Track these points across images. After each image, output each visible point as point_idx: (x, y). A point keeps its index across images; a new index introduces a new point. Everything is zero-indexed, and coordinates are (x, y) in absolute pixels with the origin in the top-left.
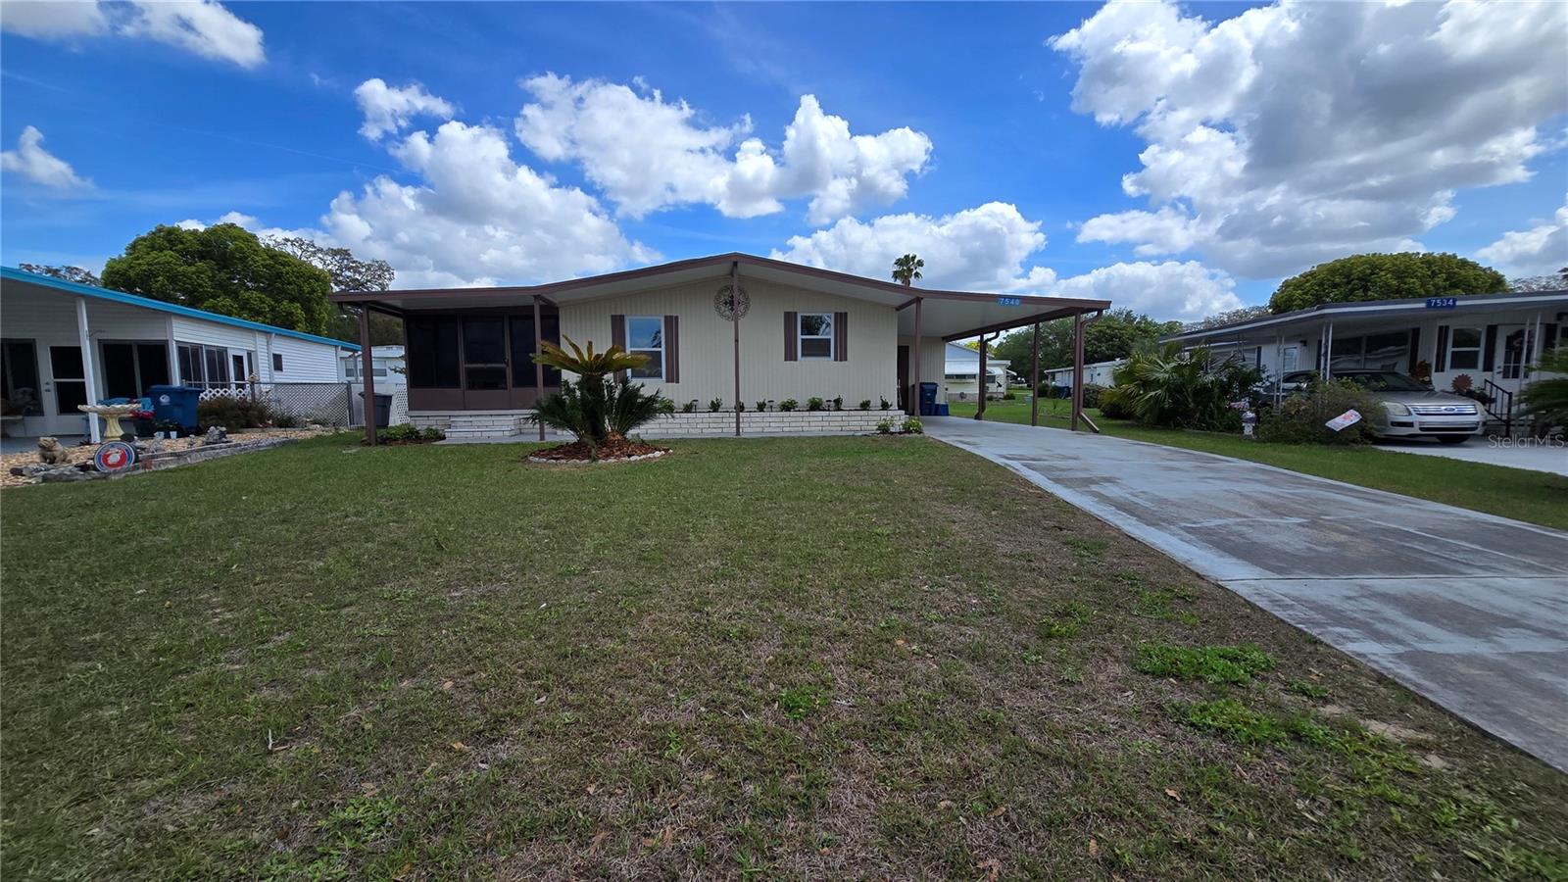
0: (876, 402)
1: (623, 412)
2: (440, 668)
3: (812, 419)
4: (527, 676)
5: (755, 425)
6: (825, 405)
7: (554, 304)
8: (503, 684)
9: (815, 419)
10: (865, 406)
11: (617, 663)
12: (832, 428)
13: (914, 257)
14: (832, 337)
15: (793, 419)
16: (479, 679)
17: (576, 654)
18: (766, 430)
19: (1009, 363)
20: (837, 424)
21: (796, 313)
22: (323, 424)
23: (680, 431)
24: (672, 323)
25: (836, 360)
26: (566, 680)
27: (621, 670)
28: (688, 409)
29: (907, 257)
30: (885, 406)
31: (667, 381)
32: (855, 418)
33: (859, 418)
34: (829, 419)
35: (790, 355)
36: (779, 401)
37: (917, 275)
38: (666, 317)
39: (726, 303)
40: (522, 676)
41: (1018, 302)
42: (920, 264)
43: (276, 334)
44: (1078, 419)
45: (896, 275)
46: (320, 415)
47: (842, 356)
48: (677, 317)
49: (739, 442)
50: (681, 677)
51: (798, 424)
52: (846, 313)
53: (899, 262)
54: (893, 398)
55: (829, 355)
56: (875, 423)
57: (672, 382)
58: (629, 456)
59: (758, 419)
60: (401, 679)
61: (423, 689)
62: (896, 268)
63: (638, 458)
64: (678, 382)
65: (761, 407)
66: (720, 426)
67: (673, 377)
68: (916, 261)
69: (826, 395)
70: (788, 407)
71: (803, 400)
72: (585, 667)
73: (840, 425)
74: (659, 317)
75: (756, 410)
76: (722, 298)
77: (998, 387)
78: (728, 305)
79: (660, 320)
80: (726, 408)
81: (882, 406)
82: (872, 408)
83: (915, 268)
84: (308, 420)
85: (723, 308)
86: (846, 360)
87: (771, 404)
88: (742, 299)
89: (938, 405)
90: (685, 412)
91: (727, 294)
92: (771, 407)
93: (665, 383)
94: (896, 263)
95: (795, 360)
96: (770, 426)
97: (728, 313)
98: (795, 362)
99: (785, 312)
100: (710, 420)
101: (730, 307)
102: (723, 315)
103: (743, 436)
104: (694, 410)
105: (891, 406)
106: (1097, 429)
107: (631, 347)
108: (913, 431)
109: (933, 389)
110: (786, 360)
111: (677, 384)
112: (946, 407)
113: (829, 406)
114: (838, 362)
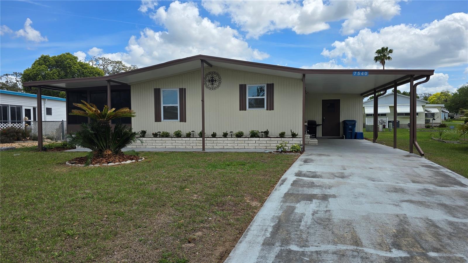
0: (288, 133)
3: (249, 142)
5: (211, 145)
6: (260, 135)
7: (127, 84)
9: (252, 142)
10: (282, 135)
12: (261, 147)
14: (265, 97)
15: (240, 142)
18: (225, 147)
20: (263, 145)
21: (245, 85)
22: (52, 139)
23: (182, 147)
24: (183, 92)
25: (267, 109)
28: (189, 136)
29: (383, 49)
30: (294, 135)
31: (180, 121)
32: (274, 142)
33: (276, 142)
34: (259, 142)
35: (242, 107)
36: (235, 131)
37: (389, 58)
38: (180, 89)
39: (209, 81)
41: (366, 74)
43: (48, 99)
44: (414, 146)
46: (51, 136)
47: (271, 107)
48: (185, 89)
51: (242, 145)
52: (273, 84)
53: (378, 52)
54: (299, 131)
55: (264, 107)
57: (183, 122)
59: (221, 142)
62: (376, 55)
65: (225, 135)
67: (183, 119)
68: (388, 50)
69: (261, 129)
70: (240, 135)
71: (247, 132)
73: (265, 145)
74: (177, 89)
75: (222, 136)
76: (207, 79)
77: (433, 120)
78: (213, 83)
79: (177, 90)
80: (207, 135)
81: (292, 135)
82: (286, 137)
83: (388, 54)
84: (45, 137)
85: (208, 83)
86: (273, 109)
87: (231, 133)
88: (217, 78)
89: (356, 133)
90: (187, 137)
91: (210, 76)
92: (232, 135)
93: (179, 123)
94: (376, 52)
95: (245, 110)
96: (227, 146)
97: (210, 86)
98: (245, 111)
99: (240, 85)
100: (197, 142)
101: (211, 83)
102: (208, 87)
103: (206, 151)
104: (191, 136)
105: (297, 135)
106: (423, 153)
107: (163, 104)
108: (294, 151)
109: (353, 123)
110: (240, 110)
111: (185, 123)
112: (362, 134)
113: (262, 135)
114: (269, 111)
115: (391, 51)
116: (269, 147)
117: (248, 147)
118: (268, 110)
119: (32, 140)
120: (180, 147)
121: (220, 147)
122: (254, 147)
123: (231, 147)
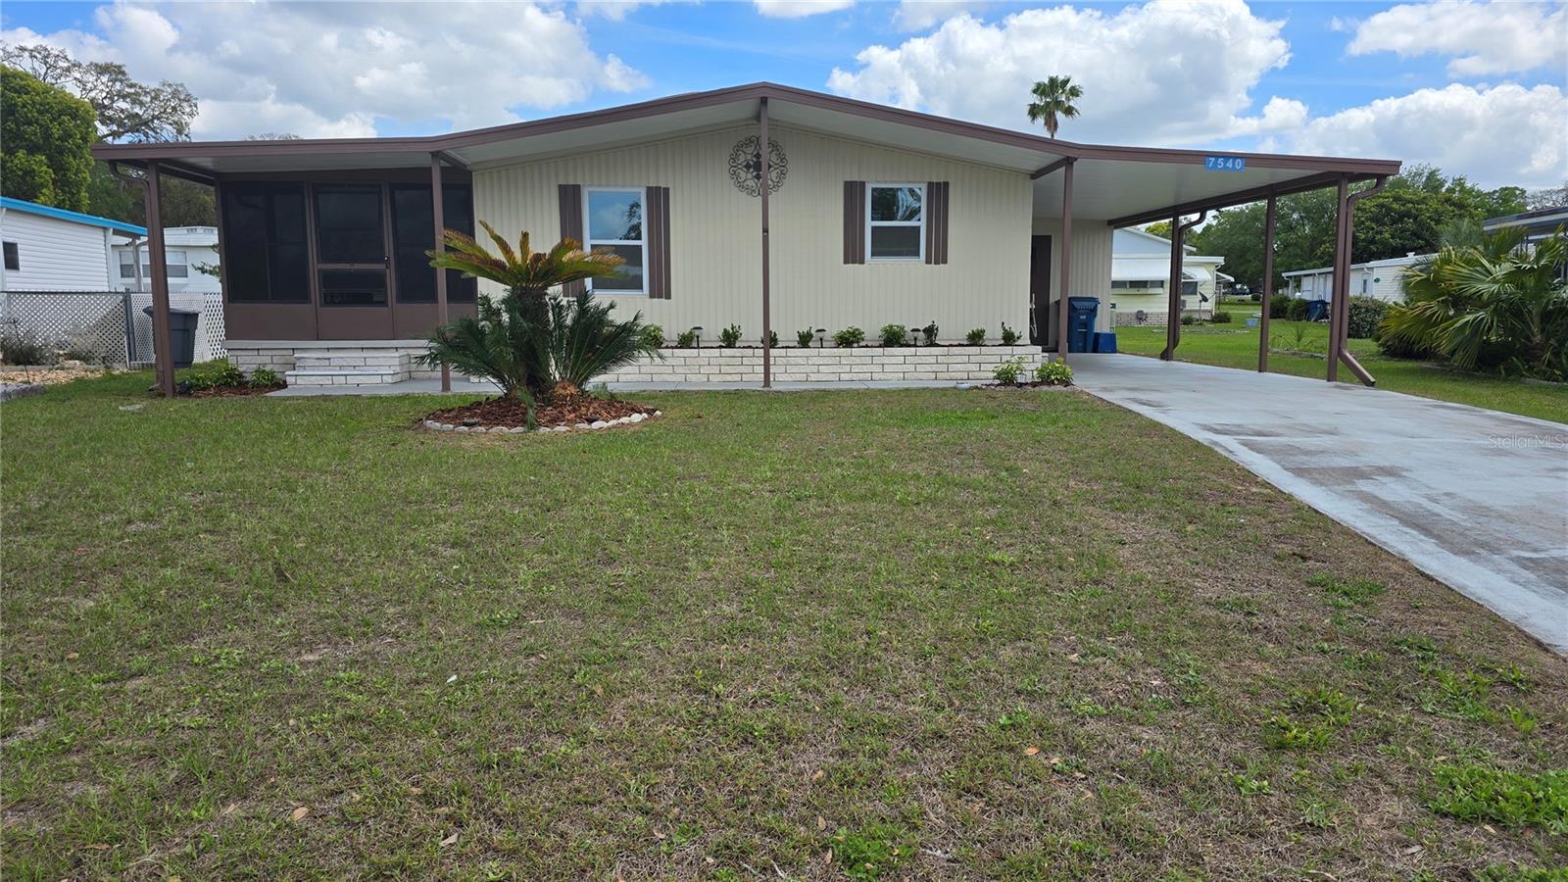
0: (994, 333)
1: (579, 350)
2: (286, 785)
3: (886, 360)
4: (427, 799)
5: (794, 370)
6: (909, 336)
7: (465, 166)
8: (388, 812)
9: (893, 360)
10: (976, 339)
11: (571, 779)
12: (920, 376)
13: (1066, 81)
14: (923, 224)
15: (858, 361)
16: (350, 804)
17: (506, 763)
18: (813, 377)
19: (1220, 260)
20: (928, 368)
21: (863, 184)
22: (85, 358)
23: (674, 379)
24: (658, 198)
25: (928, 262)
26: (491, 807)
27: (578, 791)
28: (686, 342)
29: (1052, 81)
30: (1009, 339)
31: (652, 296)
32: (959, 359)
33: (966, 359)
34: (917, 360)
35: (853, 255)
36: (836, 327)
37: (1069, 111)
38: (649, 189)
39: (748, 167)
40: (418, 798)
41: (1239, 164)
43: (8, 210)
44: (1339, 361)
45: (1034, 111)
46: (82, 344)
47: (939, 254)
48: (667, 190)
49: (768, 397)
50: (675, 805)
51: (865, 368)
52: (946, 184)
53: (1040, 90)
54: (1022, 326)
55: (917, 254)
56: (991, 367)
57: (660, 297)
58: (590, 421)
59: (798, 360)
60: (225, 801)
61: (260, 819)
62: (1034, 100)
63: (605, 425)
64: (668, 297)
65: (805, 340)
66: (740, 370)
67: (661, 289)
68: (1069, 86)
69: (911, 321)
70: (848, 340)
71: (872, 330)
72: (519, 785)
73: (934, 369)
74: (636, 190)
75: (796, 344)
76: (742, 158)
77: (1201, 301)
78: (751, 170)
79: (640, 193)
80: (748, 341)
81: (1004, 338)
82: (986, 343)
83: (1068, 99)
84: (61, 352)
85: (743, 175)
86: (945, 262)
87: (821, 334)
88: (774, 158)
89: (1097, 334)
90: (681, 348)
91: (750, 150)
92: (821, 339)
93: (648, 300)
94: (1035, 91)
95: (860, 263)
96: (818, 372)
97: (751, 183)
98: (861, 266)
99: (846, 182)
100: (722, 361)
101: (755, 173)
102: (743, 187)
103: (775, 387)
104: (695, 344)
105: (1018, 338)
106: (1372, 380)
107: (591, 239)
108: (1056, 382)
109: (1091, 308)
110: (845, 263)
111: (667, 301)
112: (1111, 338)
113: (916, 339)
114: (932, 266)
115: (1075, 92)
116: (946, 376)
117: (882, 376)
118: (931, 263)
119: (13, 361)
120: (666, 377)
121: (798, 377)
122: (902, 375)
123: (832, 377)
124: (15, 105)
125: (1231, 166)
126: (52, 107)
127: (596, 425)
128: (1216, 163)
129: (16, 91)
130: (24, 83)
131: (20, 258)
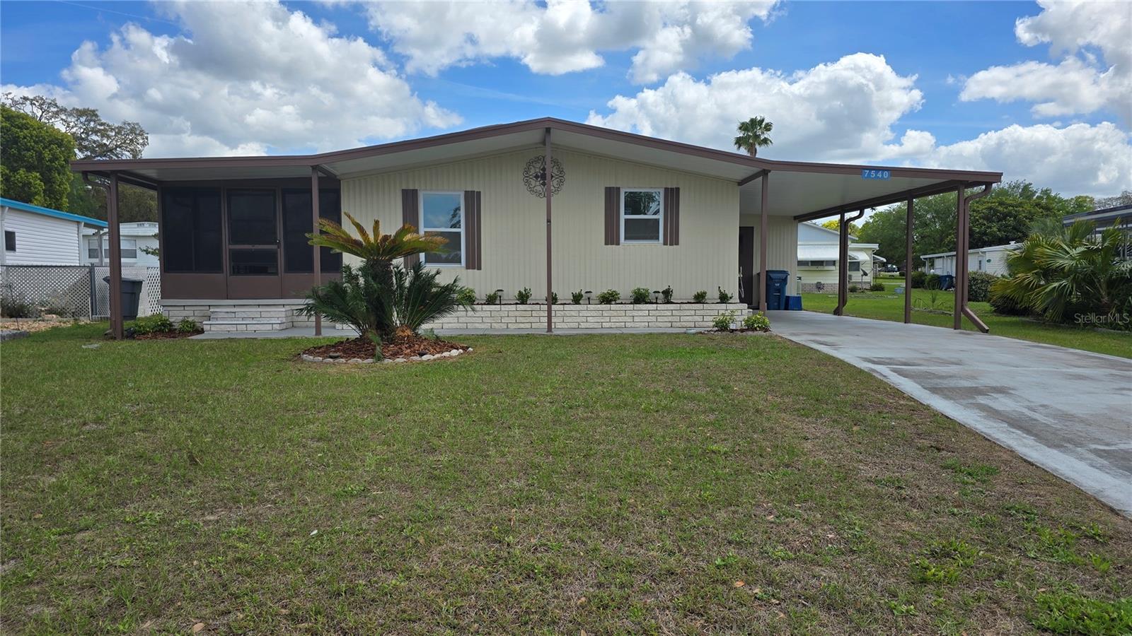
0: (713, 294)
1: (414, 304)
2: (190, 607)
3: (635, 313)
4: (292, 617)
5: (570, 320)
6: (652, 297)
7: (336, 176)
8: (263, 627)
9: (640, 313)
10: (700, 298)
11: (399, 603)
12: (660, 324)
13: (763, 120)
14: (661, 217)
15: (615, 314)
16: (236, 621)
17: (351, 591)
18: (583, 325)
19: (876, 246)
20: (666, 319)
21: (618, 189)
22: (60, 313)
23: (483, 326)
24: (473, 199)
25: (665, 243)
26: (339, 623)
27: (404, 612)
28: (491, 300)
29: (753, 121)
30: (724, 299)
31: (468, 267)
32: (688, 313)
33: (693, 312)
34: (657, 313)
35: (611, 239)
36: (598, 291)
37: (766, 141)
38: (466, 193)
39: (537, 177)
40: (286, 617)
41: (886, 174)
42: (768, 127)
43: (10, 208)
44: (963, 315)
45: (739, 142)
46: (58, 303)
47: (673, 238)
48: (479, 193)
49: (551, 338)
50: (475, 622)
51: (620, 319)
52: (678, 189)
53: (744, 127)
54: (733, 289)
55: (657, 238)
56: (711, 318)
57: (473, 268)
58: (421, 355)
59: (573, 313)
60: (143, 619)
61: (168, 631)
62: (740, 134)
63: (432, 357)
64: (479, 268)
65: (577, 299)
66: (531, 320)
67: (474, 262)
68: (764, 123)
69: (654, 285)
70: (608, 299)
71: (625, 291)
72: (361, 608)
73: (670, 320)
74: (457, 193)
75: (571, 302)
76: (532, 171)
77: (862, 276)
78: (539, 179)
79: (460, 195)
80: (536, 300)
81: (720, 298)
82: (708, 301)
83: (763, 133)
84: (43, 309)
85: (533, 183)
86: (677, 243)
87: (588, 295)
88: (555, 171)
89: (788, 297)
90: (488, 304)
91: (538, 165)
92: (589, 298)
93: (465, 271)
94: (740, 128)
95: (616, 245)
96: (587, 322)
97: (539, 188)
99: (606, 188)
100: (517, 314)
101: (541, 182)
102: (533, 191)
103: (555, 332)
104: (498, 302)
105: (731, 298)
106: (987, 328)
107: (425, 227)
108: (758, 329)
109: (783, 278)
110: (606, 243)
111: (478, 271)
112: (798, 299)
113: (657, 298)
114: (668, 247)
116: (678, 324)
117: (632, 325)
118: (667, 245)
119: (8, 315)
120: (477, 325)
122: (647, 324)
123: (596, 325)
124: (19, 137)
125: (880, 176)
126: (44, 139)
127: (425, 358)
128: (869, 174)
129: (19, 128)
130: (24, 121)
131: (17, 242)
